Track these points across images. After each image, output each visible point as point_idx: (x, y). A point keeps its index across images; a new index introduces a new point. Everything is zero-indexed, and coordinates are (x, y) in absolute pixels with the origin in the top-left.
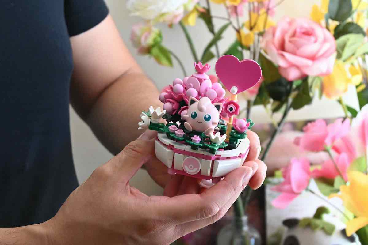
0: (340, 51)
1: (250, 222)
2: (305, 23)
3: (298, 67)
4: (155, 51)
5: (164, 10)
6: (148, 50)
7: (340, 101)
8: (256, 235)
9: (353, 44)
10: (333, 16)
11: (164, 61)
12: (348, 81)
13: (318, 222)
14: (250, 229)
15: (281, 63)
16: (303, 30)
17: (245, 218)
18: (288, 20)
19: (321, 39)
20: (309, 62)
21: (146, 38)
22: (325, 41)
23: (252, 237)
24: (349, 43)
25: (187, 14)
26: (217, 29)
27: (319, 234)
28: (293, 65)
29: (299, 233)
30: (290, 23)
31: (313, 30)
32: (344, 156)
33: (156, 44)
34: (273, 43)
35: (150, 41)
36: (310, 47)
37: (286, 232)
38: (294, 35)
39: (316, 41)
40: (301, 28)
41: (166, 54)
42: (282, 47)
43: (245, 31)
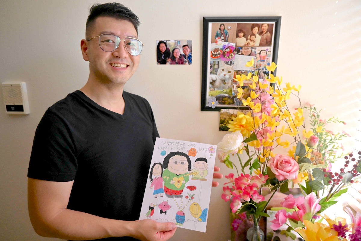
0: (301, 169)
1: (260, 228)
2: (286, 157)
3: (283, 176)
4: (227, 162)
5: (231, 150)
6: (224, 162)
7: (298, 184)
8: (263, 234)
9: (306, 166)
10: (298, 155)
11: (230, 166)
12: (302, 178)
13: (288, 233)
14: (260, 231)
15: (276, 173)
16: (285, 161)
17: (258, 227)
18: (279, 155)
19: (293, 164)
20: (288, 174)
21: (224, 157)
22: (295, 165)
23: (261, 234)
24: (304, 166)
25: (239, 150)
26: (250, 155)
27: (289, 238)
28: (281, 175)
29: (280, 236)
30: (280, 157)
31: (290, 160)
32: (301, 211)
33: (227, 160)
34: (273, 165)
35: (225, 158)
36: (289, 168)
37: (275, 235)
38: (281, 162)
39: (290, 166)
40: (285, 160)
41: (230, 163)
42: (277, 167)
43: (261, 156)
